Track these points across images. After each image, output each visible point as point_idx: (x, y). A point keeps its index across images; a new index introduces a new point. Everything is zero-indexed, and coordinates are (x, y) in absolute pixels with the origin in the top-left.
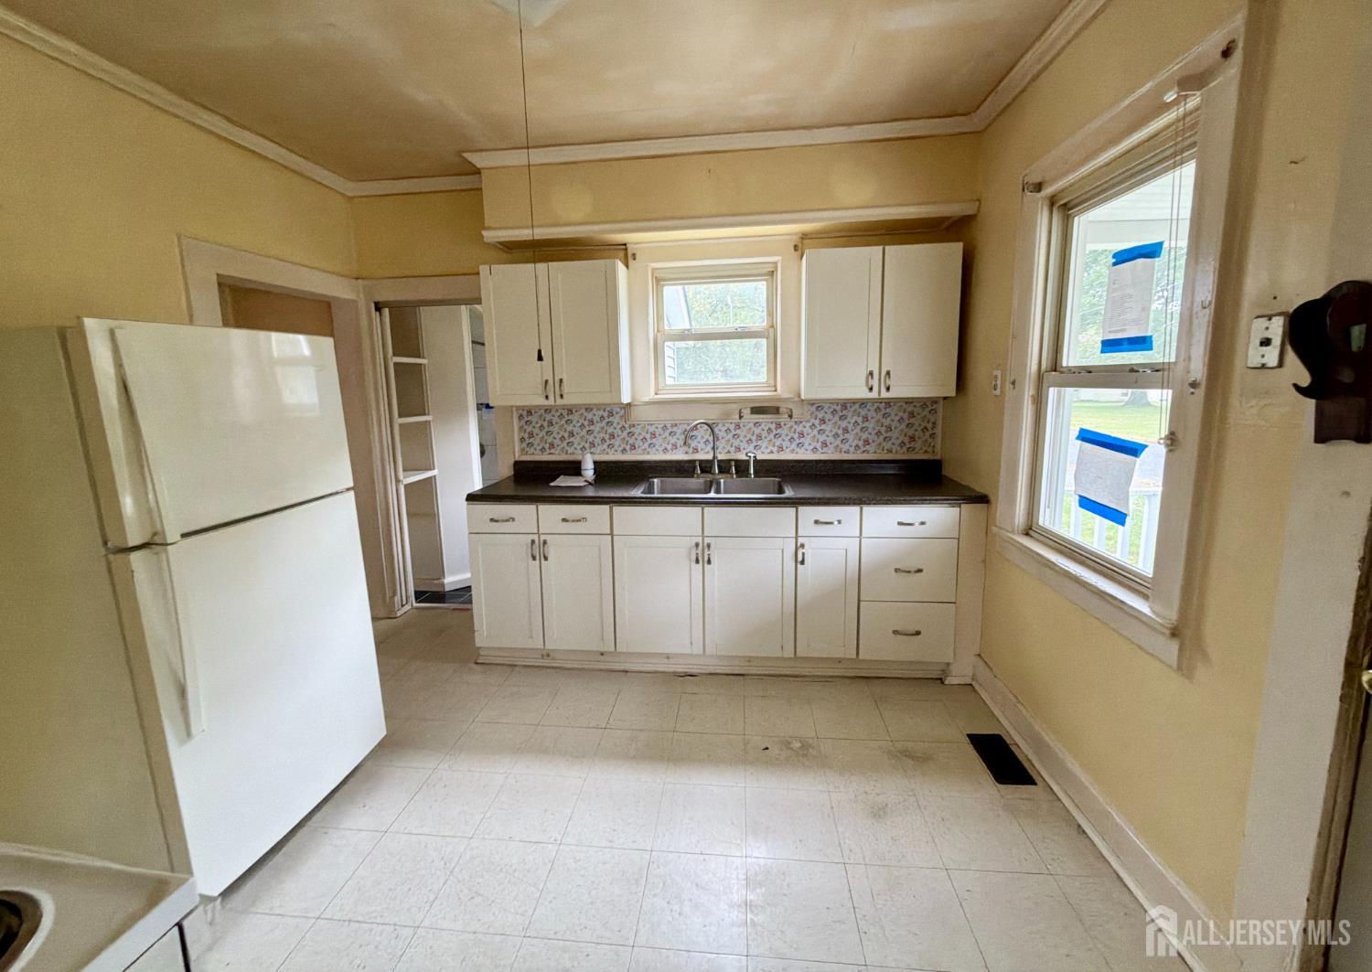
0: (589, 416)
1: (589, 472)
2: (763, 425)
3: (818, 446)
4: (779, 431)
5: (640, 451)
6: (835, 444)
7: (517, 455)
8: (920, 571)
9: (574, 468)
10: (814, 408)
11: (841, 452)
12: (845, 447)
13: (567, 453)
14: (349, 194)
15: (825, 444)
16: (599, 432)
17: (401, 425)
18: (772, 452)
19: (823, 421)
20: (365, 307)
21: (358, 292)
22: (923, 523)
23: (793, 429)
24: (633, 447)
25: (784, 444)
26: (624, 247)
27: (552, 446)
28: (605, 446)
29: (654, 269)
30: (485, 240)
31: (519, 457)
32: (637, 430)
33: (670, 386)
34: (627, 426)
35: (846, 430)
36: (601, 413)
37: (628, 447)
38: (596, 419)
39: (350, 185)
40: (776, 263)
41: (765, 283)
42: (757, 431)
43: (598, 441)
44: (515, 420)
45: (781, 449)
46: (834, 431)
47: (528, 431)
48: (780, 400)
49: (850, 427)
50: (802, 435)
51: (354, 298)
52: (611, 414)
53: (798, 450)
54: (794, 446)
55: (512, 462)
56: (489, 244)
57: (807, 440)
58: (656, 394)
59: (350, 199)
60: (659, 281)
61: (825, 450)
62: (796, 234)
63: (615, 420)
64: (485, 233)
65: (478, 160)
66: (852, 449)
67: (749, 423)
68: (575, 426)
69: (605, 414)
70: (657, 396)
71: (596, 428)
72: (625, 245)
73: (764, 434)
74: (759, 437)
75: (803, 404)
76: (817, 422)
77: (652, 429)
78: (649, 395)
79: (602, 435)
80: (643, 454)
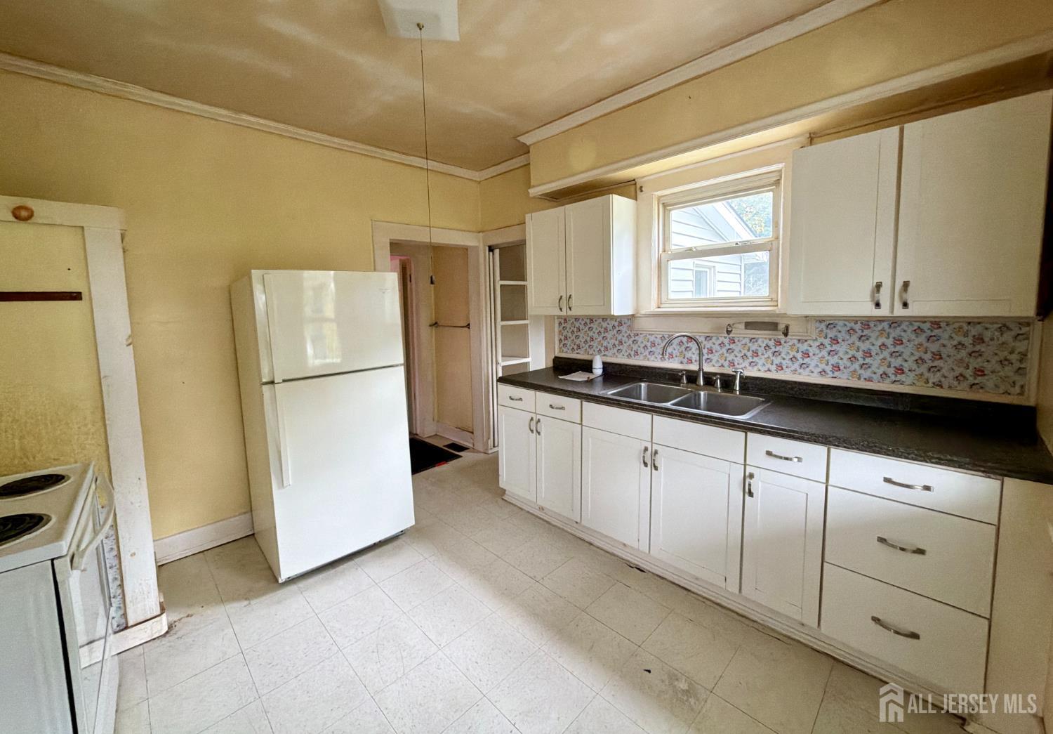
0: (605, 325)
1: (598, 370)
2: (760, 340)
3: (828, 369)
4: (778, 349)
5: (642, 357)
6: (852, 369)
7: (556, 353)
8: (921, 552)
9: (587, 366)
10: (823, 326)
11: (859, 379)
12: (867, 374)
13: (588, 354)
14: (478, 180)
15: (836, 368)
16: (611, 338)
17: (502, 326)
18: (769, 370)
19: (835, 341)
20: (483, 251)
21: (479, 241)
22: (927, 488)
23: (796, 347)
24: (636, 353)
25: (785, 363)
26: (633, 182)
27: (579, 347)
28: (615, 350)
29: (659, 198)
30: (531, 196)
31: (557, 354)
32: (640, 339)
33: (673, 300)
34: (632, 335)
35: (868, 354)
36: (613, 322)
37: (632, 353)
38: (610, 327)
39: (477, 173)
40: (780, 171)
41: (771, 193)
42: (754, 347)
43: (610, 346)
44: (557, 325)
45: (780, 367)
46: (851, 353)
47: (564, 334)
48: (778, 315)
49: (875, 350)
50: (806, 354)
51: (477, 245)
52: (620, 324)
53: (801, 371)
54: (796, 365)
55: (553, 357)
56: (534, 198)
57: (812, 362)
58: (659, 308)
59: (479, 182)
60: (666, 206)
61: (836, 374)
62: (802, 135)
63: (623, 328)
64: (529, 190)
65: (527, 140)
66: (876, 377)
67: (744, 338)
68: (594, 333)
69: (616, 324)
70: (659, 310)
71: (609, 335)
72: (634, 180)
73: (761, 350)
74: (756, 353)
75: (808, 321)
76: (827, 342)
77: (652, 339)
78: (652, 307)
79: (613, 341)
80: (644, 360)
